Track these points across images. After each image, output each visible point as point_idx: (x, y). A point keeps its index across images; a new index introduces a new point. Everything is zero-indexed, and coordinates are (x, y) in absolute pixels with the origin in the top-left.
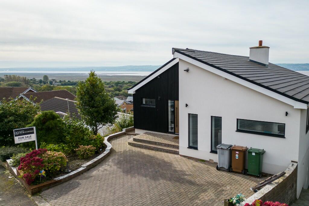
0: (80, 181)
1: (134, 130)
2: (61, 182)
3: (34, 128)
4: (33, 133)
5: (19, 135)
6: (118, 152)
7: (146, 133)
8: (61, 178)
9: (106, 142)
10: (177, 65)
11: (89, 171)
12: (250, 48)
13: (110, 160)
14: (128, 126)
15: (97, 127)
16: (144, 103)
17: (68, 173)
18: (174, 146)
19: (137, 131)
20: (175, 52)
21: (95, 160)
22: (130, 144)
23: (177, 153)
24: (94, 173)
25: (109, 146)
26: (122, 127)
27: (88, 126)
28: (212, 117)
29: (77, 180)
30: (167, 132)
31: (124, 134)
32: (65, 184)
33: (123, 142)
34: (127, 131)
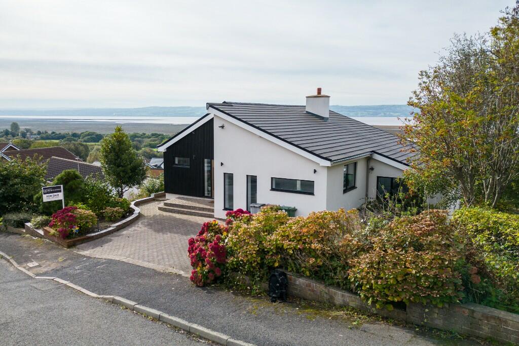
0: (112, 238)
1: (165, 196)
2: (93, 238)
3: (62, 186)
4: (60, 191)
5: (48, 193)
6: (147, 216)
7: (179, 198)
8: (93, 234)
9: (132, 206)
10: (212, 120)
11: (119, 231)
12: (307, 97)
13: (140, 223)
14: (157, 191)
15: (122, 189)
16: (177, 162)
17: (98, 231)
18: (209, 210)
19: (168, 196)
20: (210, 108)
21: (124, 221)
22: (160, 209)
23: (212, 216)
24: (125, 232)
25: (137, 210)
26: (150, 191)
27: (113, 188)
28: (247, 176)
29: (109, 237)
30: (203, 195)
31: (153, 200)
32: (97, 241)
33: (152, 207)
34: (156, 196)
